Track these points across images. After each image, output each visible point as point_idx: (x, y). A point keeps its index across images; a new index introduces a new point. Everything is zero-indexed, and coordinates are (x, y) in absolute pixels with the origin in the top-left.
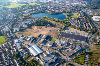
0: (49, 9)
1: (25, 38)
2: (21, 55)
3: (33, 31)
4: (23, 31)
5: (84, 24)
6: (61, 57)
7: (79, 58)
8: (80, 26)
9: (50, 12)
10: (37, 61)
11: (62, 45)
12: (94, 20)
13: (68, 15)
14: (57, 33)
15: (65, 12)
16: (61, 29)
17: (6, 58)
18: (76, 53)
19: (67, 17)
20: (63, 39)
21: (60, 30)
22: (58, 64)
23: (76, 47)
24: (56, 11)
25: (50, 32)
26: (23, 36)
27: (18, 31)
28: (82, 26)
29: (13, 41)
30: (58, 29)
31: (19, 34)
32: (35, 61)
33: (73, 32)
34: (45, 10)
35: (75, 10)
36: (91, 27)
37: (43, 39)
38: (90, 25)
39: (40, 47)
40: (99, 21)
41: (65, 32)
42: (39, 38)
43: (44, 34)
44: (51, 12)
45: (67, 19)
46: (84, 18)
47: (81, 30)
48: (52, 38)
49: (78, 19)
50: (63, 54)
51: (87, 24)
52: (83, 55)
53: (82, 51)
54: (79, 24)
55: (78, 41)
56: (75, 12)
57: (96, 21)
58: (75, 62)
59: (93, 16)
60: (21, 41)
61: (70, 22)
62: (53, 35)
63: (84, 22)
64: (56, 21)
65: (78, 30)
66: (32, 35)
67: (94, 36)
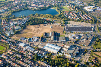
0: (31, 4)
1: (30, 39)
2: (40, 56)
3: (33, 31)
4: (21, 34)
5: (81, 16)
6: (81, 48)
7: (97, 45)
8: (78, 18)
9: (34, 8)
10: (62, 56)
11: (74, 38)
12: (88, 10)
13: (58, 9)
14: (61, 29)
15: (52, 6)
16: (61, 24)
17: (26, 63)
18: (92, 42)
19: (59, 11)
20: (71, 33)
21: (62, 26)
22: (83, 53)
23: (88, 37)
24: (41, 6)
25: (53, 29)
26: (25, 38)
27: (14, 35)
28: (81, 18)
29: (18, 46)
30: (59, 24)
31: (17, 37)
32: (60, 57)
33: (75, 25)
34: (27, 6)
35: (62, 3)
36: (90, 18)
37: (51, 36)
38: (87, 15)
39: (55, 44)
40: (93, 11)
41: (68, 26)
42: (46, 37)
43: (48, 32)
44: (36, 8)
45: (61, 14)
46: (77, 10)
47: (82, 22)
48: (59, 34)
49: (72, 12)
50: (82, 45)
51: (83, 15)
52: (99, 42)
53: (96, 39)
54: (76, 16)
55: (86, 32)
56: (64, 5)
57: (90, 11)
58: (96, 48)
59: (84, 7)
60: (27, 44)
61: (66, 16)
62: (58, 31)
63: (80, 14)
64: (51, 17)
65: (79, 22)
66: (35, 36)
67: (97, 25)
